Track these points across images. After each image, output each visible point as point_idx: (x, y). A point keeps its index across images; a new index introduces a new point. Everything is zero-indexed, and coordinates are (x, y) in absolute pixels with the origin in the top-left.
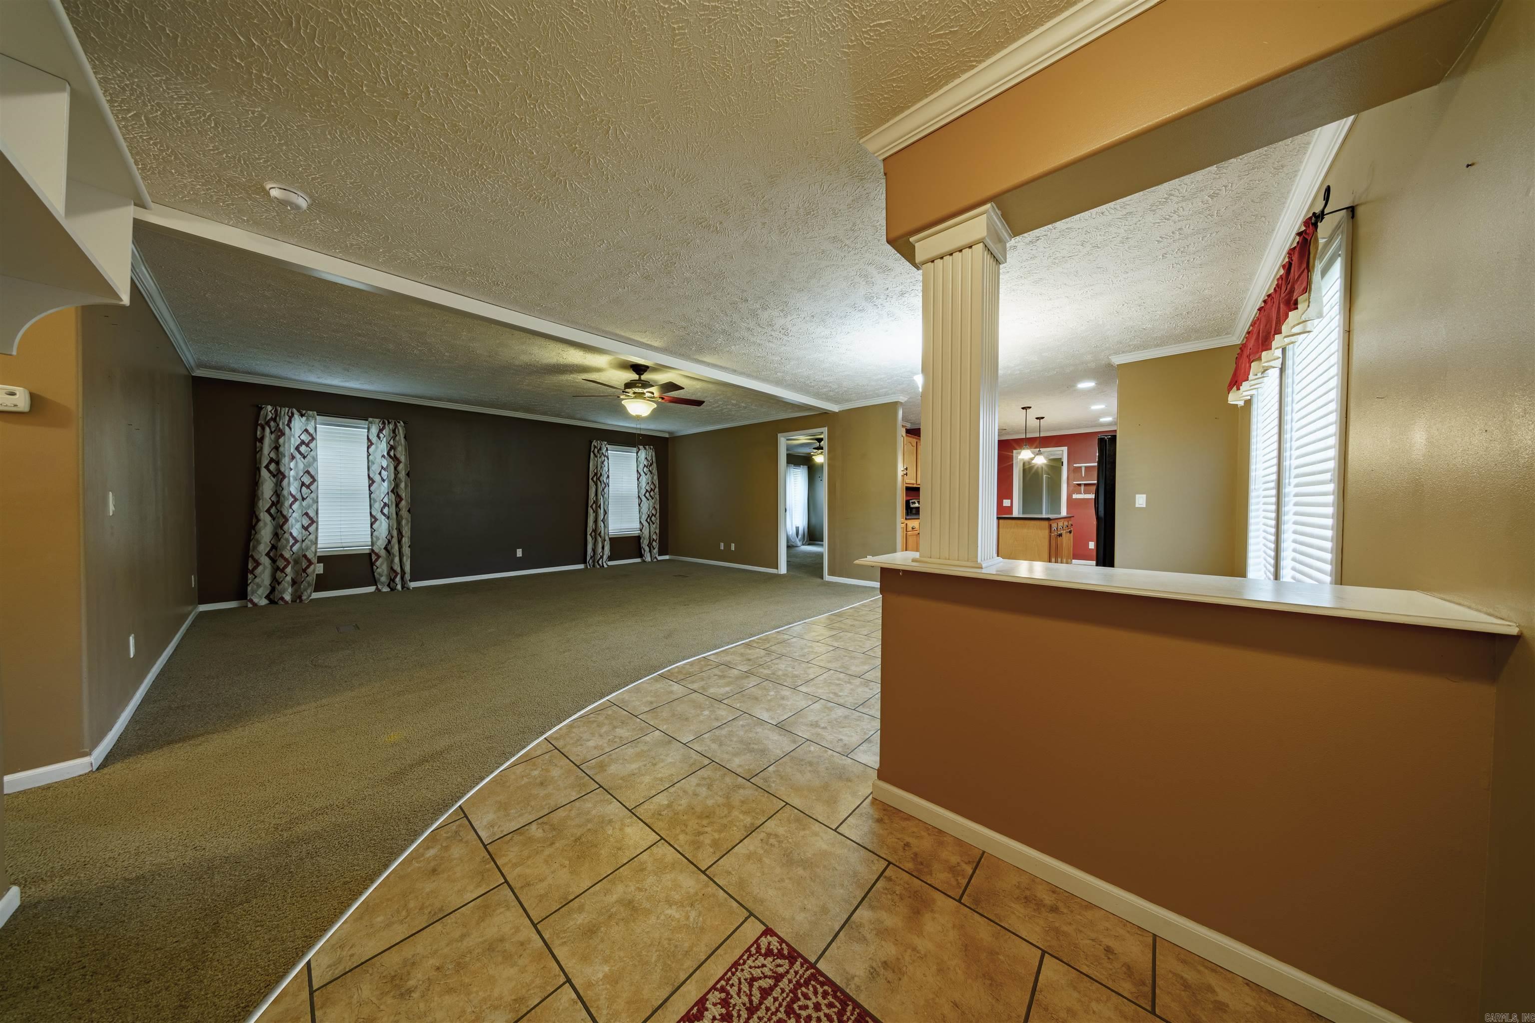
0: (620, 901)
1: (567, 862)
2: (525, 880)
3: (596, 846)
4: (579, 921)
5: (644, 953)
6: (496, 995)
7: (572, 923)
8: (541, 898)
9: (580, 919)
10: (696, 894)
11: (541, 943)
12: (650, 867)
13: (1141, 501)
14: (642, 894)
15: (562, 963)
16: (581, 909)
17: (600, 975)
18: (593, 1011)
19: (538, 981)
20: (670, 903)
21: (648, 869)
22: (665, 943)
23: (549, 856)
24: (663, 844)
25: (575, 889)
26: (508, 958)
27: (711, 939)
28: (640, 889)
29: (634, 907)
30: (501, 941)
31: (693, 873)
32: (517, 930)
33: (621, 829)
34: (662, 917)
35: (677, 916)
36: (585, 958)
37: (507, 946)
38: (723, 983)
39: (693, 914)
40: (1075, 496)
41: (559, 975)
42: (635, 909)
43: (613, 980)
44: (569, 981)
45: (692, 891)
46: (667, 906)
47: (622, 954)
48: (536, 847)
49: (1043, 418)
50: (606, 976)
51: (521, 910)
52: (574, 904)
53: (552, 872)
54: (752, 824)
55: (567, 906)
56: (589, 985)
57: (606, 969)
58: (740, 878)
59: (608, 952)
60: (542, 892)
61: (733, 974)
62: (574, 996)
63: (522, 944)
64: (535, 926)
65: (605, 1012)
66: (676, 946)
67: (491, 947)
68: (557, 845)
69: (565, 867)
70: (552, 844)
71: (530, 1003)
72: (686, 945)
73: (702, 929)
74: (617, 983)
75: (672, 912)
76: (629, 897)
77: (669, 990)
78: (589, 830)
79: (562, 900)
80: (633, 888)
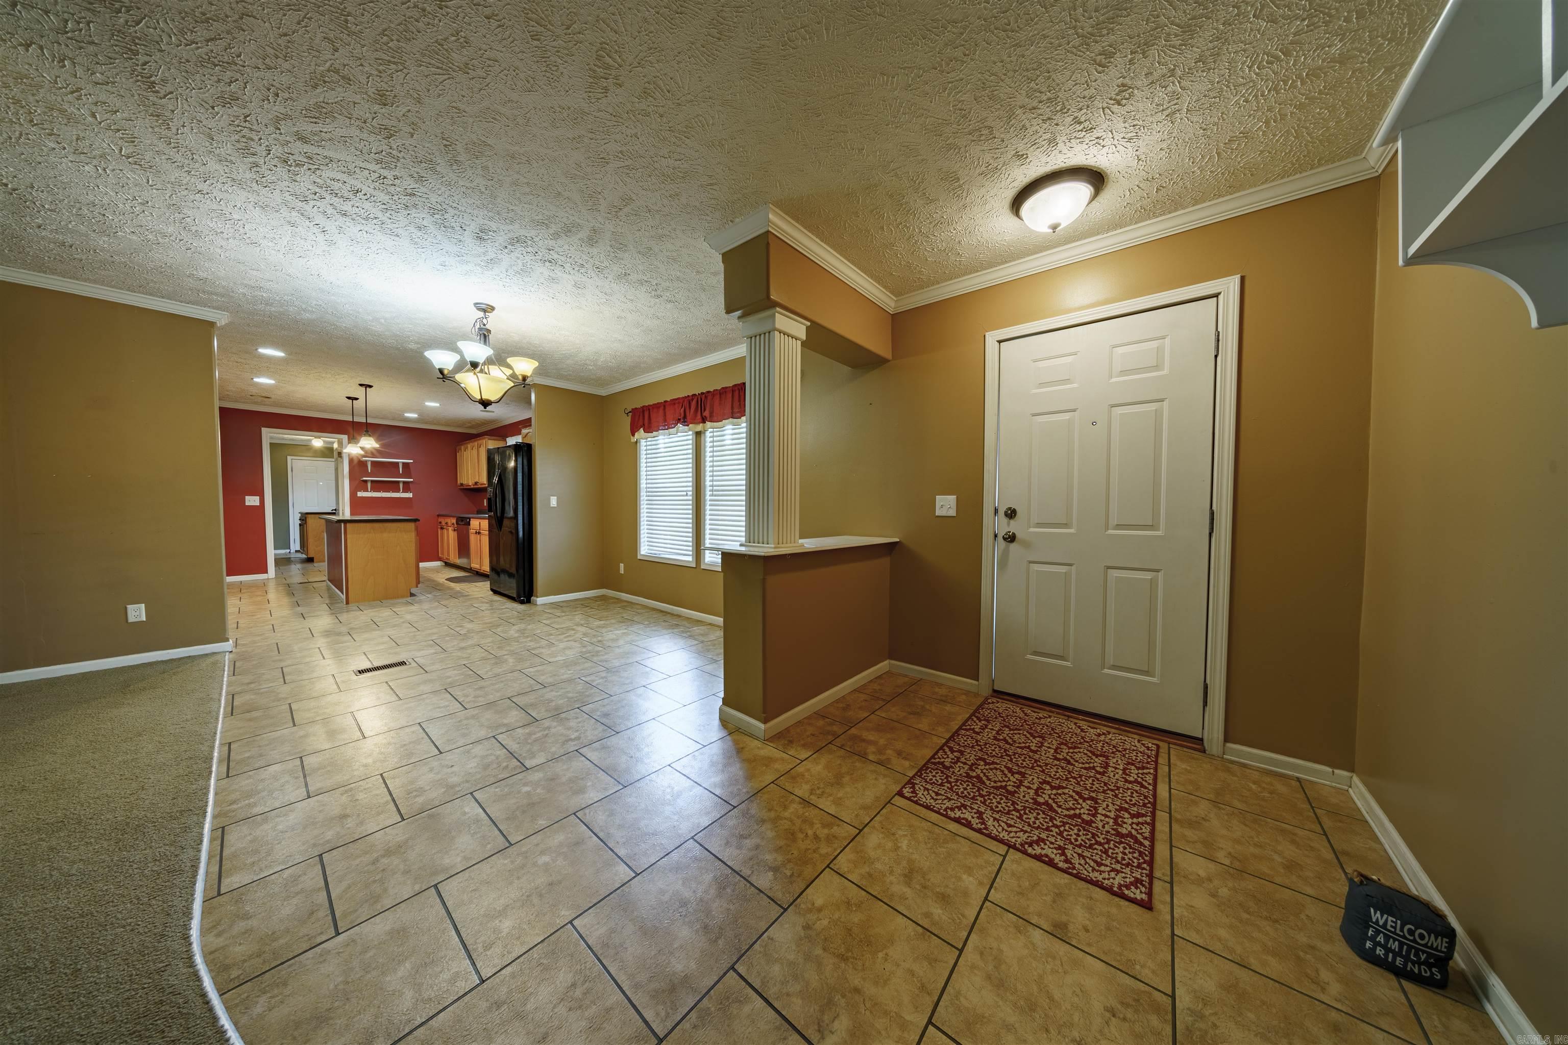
0: (909, 885)
1: (880, 955)
2: (918, 995)
3: (850, 930)
4: (940, 911)
5: (942, 856)
6: (1027, 951)
7: (944, 917)
8: (932, 961)
9: (937, 911)
10: (882, 833)
11: (973, 936)
12: (865, 869)
13: (554, 502)
14: (895, 869)
15: (978, 909)
16: (928, 915)
17: (971, 879)
18: (993, 876)
19: (999, 922)
20: (897, 848)
21: (868, 870)
22: (929, 846)
23: (876, 983)
24: (835, 865)
25: (910, 930)
26: (999, 961)
27: (915, 822)
28: (891, 872)
29: (909, 872)
30: (990, 978)
31: (863, 837)
32: (973, 967)
33: (820, 910)
34: (911, 851)
35: (906, 842)
36: (966, 894)
37: (990, 967)
38: (942, 811)
39: (901, 833)
40: (360, 494)
41: (987, 907)
42: (911, 871)
43: (969, 870)
44: (986, 899)
45: (881, 836)
46: (900, 849)
47: (950, 870)
48: (868, 1013)
49: (357, 399)
50: (970, 875)
51: (954, 975)
52: (925, 923)
53: (898, 965)
54: (800, 803)
55: (930, 929)
56: (981, 883)
57: (965, 877)
58: (860, 809)
59: (953, 880)
60: (925, 964)
61: (934, 807)
62: (992, 890)
63: (982, 954)
64: (961, 951)
65: (990, 869)
66: (929, 839)
67: (1000, 984)
68: (856, 982)
69: (886, 954)
70: (857, 990)
71: (1014, 920)
72: (925, 833)
73: (910, 826)
74: (970, 867)
75: (904, 844)
76: (902, 879)
77: (958, 838)
78: (824, 949)
79: (926, 937)
80: (892, 878)
